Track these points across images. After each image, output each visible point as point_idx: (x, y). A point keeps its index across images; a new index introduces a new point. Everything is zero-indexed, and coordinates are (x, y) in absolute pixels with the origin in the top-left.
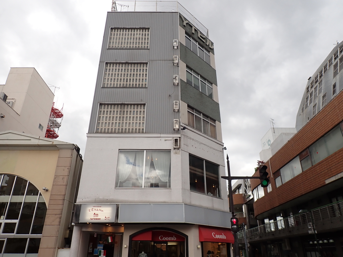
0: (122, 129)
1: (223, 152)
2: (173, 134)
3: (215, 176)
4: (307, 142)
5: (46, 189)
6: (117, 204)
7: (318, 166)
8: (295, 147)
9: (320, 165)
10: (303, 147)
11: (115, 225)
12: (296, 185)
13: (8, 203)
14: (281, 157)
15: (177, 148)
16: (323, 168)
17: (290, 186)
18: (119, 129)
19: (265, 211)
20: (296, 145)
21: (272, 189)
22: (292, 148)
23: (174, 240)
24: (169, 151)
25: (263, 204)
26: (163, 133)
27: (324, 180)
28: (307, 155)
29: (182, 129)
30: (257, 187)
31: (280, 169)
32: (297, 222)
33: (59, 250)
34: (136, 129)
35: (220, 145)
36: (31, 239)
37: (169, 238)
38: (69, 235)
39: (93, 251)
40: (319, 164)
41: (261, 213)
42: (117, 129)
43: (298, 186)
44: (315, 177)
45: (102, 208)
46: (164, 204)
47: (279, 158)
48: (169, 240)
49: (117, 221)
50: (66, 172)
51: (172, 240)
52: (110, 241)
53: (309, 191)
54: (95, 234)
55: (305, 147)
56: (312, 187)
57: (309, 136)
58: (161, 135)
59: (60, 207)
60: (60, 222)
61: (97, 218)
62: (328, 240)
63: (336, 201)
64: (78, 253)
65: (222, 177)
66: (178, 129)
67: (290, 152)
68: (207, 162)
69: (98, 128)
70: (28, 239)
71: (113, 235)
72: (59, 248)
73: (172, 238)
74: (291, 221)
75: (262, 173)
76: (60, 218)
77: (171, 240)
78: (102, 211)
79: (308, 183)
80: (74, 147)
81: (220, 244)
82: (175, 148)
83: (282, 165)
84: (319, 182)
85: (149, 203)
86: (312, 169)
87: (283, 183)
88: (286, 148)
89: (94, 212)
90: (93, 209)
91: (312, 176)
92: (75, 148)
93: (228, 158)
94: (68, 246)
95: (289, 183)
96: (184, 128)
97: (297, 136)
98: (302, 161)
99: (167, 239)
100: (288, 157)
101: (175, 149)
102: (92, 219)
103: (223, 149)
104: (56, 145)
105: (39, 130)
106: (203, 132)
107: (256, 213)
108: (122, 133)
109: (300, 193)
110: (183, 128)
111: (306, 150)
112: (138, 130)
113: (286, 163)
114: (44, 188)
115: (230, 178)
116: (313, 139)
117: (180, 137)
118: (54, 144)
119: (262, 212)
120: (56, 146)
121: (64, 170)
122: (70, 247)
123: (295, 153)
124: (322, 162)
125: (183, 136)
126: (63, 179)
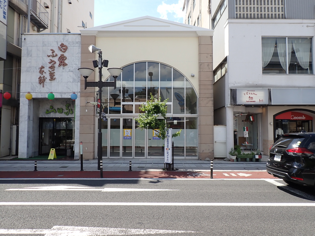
0: (261, 14)
6: (268, 89)
18: (258, 14)
23: (303, 119)
26: (305, 19)
34: (275, 14)
36: (188, 118)
42: (256, 15)
45: (255, 92)
48: (299, 119)
49: (270, 103)
50: (209, 59)
51: (302, 119)
58: (303, 21)
59: (211, 91)
60: (213, 104)
61: (252, 100)
69: (236, 13)
70: (185, 118)
73: (302, 117)
76: (212, 101)
77: (301, 119)
78: (256, 94)
89: (249, 95)
90: (247, 93)
99: (297, 118)
102: (248, 101)
108: (261, 18)
112: (277, 15)
121: (207, 57)
126: (208, 66)
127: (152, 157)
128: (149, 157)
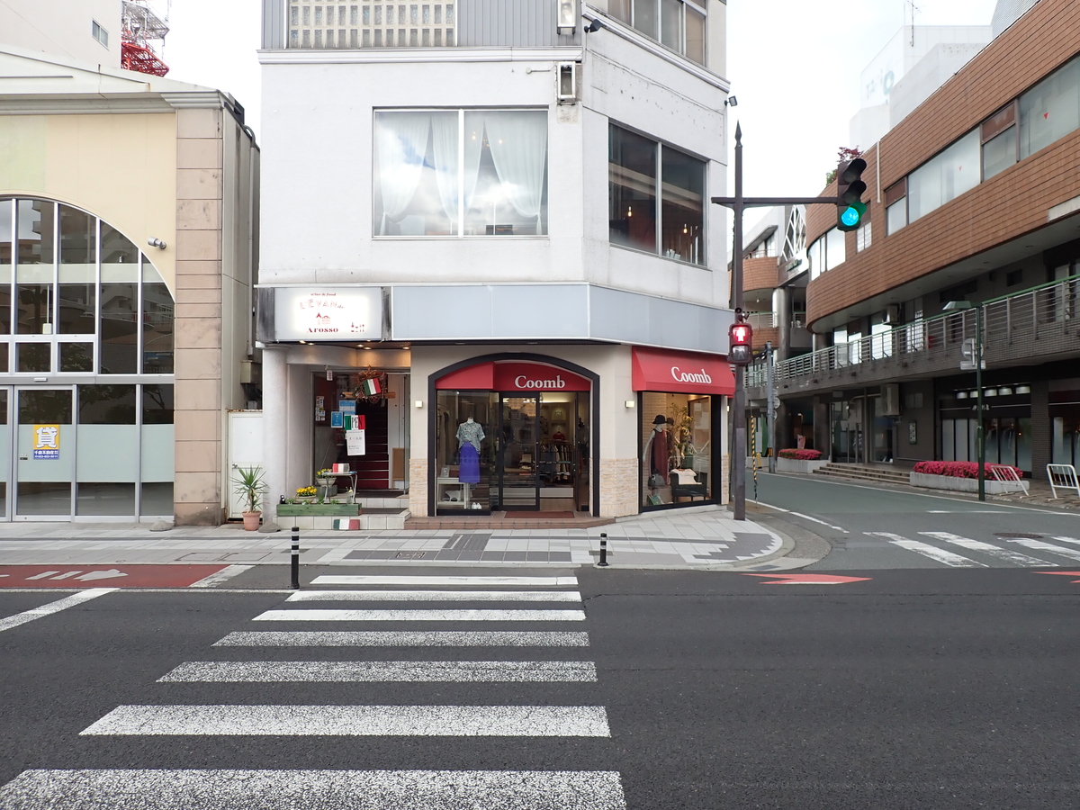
0: (378, 32)
1: (724, 114)
2: (554, 49)
3: (693, 196)
4: (1018, 76)
5: (158, 243)
6: (382, 288)
7: (1036, 162)
8: (975, 96)
9: (1046, 157)
10: (1002, 94)
11: (385, 347)
12: (952, 225)
13: (51, 285)
14: (920, 134)
15: (569, 100)
16: (1054, 167)
17: (932, 231)
18: (366, 32)
19: (840, 307)
20: (977, 88)
21: (872, 241)
22: (963, 99)
23: (559, 386)
24: (540, 111)
25: (837, 288)
26: (521, 47)
27: (1045, 207)
28: (1009, 125)
29: (586, 30)
30: (826, 233)
31: (907, 175)
32: (932, 340)
33: (231, 415)
34: (426, 31)
35: (718, 87)
36: (146, 388)
37: (545, 382)
38: (253, 376)
39: (328, 416)
40: (1043, 153)
41: (827, 313)
42: (360, 33)
43: (958, 228)
44: (1019, 198)
45: (338, 300)
46: (529, 284)
47: (913, 134)
48: (545, 386)
49: (387, 334)
50: (211, 188)
51: (554, 386)
52: (373, 391)
53: (990, 244)
54: (328, 372)
55: (1009, 97)
56: (1001, 233)
57: (1030, 54)
58: (515, 53)
59: (213, 296)
60: (220, 340)
61: (328, 327)
62: (1014, 389)
63: (1068, 274)
64: (286, 421)
65: (715, 200)
66: (574, 28)
67: (955, 112)
68: (669, 149)
69: (292, 28)
70: (138, 389)
71: (382, 376)
72: (230, 411)
73: (554, 382)
74: (916, 334)
75: (848, 183)
76: (219, 328)
77: (550, 386)
78: (340, 306)
79: (990, 219)
80: (223, 101)
81: (693, 397)
82: (562, 100)
83: (919, 161)
84: (1028, 214)
85: (481, 284)
86: (1016, 173)
87: (910, 222)
88: (940, 101)
89: (317, 309)
90: (311, 301)
91: (1008, 197)
92: (226, 104)
93: (738, 136)
94: (256, 404)
95: (929, 221)
96: (595, 26)
97: (989, 54)
98: (986, 146)
99: (539, 385)
100: (942, 133)
101: (561, 102)
102: (313, 330)
103: (726, 103)
104: (163, 96)
105: (96, 45)
106: (660, 41)
107: (810, 314)
108: (378, 45)
109: (959, 251)
110: (589, 24)
111: (1010, 108)
112: (432, 33)
113: (931, 153)
114: (152, 241)
115: (739, 204)
116: (1042, 65)
117: (579, 58)
118: (153, 89)
119: (831, 311)
120: (162, 99)
121: (202, 182)
122: (260, 407)
123: (969, 118)
124: (1055, 147)
125: (589, 56)
126: (204, 210)
127: (30, 518)
128: (21, 518)
